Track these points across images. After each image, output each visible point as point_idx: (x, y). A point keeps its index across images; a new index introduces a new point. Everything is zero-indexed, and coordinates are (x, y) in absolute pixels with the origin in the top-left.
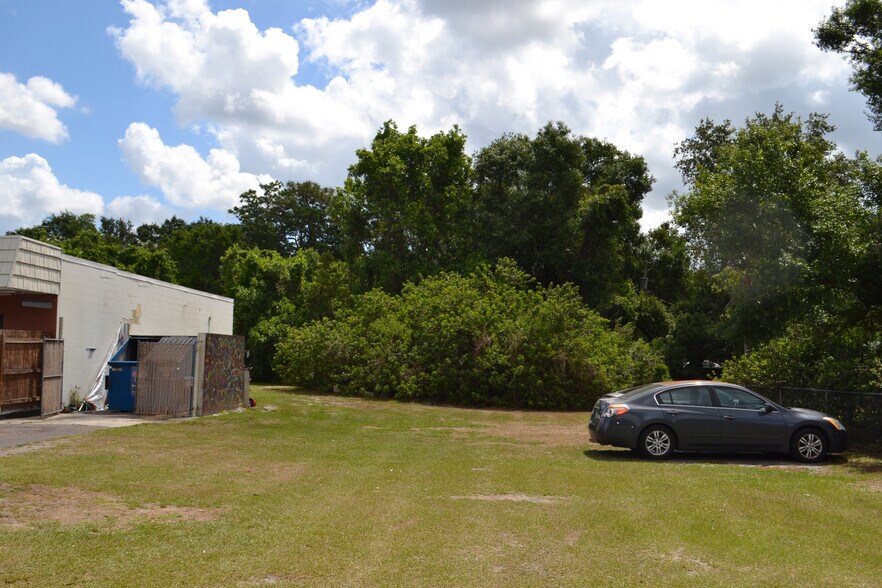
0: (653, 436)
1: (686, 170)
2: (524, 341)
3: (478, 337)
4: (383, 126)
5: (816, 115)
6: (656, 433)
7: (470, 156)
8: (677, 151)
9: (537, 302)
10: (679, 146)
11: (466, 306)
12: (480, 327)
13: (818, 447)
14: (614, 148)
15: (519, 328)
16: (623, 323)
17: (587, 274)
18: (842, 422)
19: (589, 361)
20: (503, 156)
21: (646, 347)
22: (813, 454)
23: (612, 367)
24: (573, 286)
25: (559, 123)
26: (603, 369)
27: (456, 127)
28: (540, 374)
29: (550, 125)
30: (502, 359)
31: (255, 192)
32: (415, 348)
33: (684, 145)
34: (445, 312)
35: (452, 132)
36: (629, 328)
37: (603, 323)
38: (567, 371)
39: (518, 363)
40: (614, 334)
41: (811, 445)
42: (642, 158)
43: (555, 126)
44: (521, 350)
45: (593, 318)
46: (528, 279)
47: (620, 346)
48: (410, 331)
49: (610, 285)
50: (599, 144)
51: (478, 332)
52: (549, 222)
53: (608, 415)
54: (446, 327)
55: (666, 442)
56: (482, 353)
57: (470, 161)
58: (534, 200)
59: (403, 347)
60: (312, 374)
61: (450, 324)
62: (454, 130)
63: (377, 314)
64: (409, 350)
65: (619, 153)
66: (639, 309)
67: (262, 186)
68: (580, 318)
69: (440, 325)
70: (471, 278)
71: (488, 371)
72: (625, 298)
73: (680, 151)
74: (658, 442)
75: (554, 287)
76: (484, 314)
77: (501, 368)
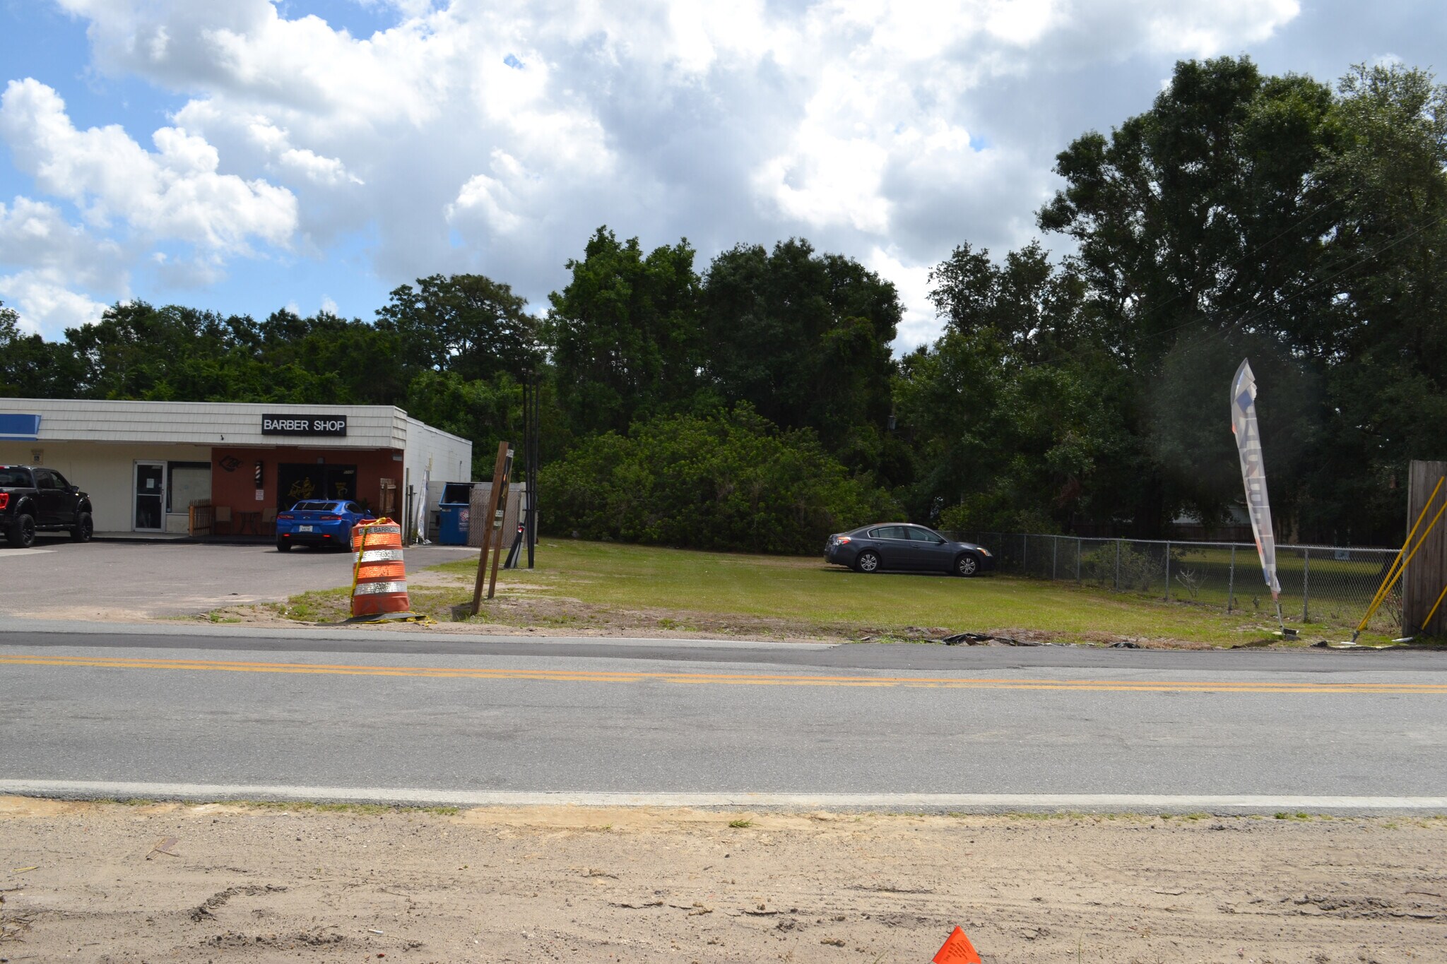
0: (865, 558)
1: (940, 303)
2: (766, 489)
3: (720, 485)
4: (595, 233)
5: (1070, 257)
6: (868, 556)
7: (699, 275)
8: (931, 275)
9: (776, 450)
10: (934, 270)
11: (708, 452)
12: (722, 474)
13: (972, 567)
14: (863, 269)
15: (759, 476)
16: (864, 470)
17: (828, 415)
18: (990, 551)
19: (826, 509)
20: (737, 277)
21: (887, 495)
22: (969, 571)
23: (849, 515)
24: (812, 431)
25: (803, 240)
26: (840, 517)
27: (684, 240)
28: (779, 521)
29: (792, 242)
30: (745, 506)
31: (410, 288)
32: (658, 494)
33: (939, 269)
34: (685, 458)
35: (679, 246)
36: (869, 476)
37: (841, 471)
38: (805, 519)
39: (758, 510)
40: (854, 482)
41: (968, 565)
42: (892, 284)
43: (798, 243)
44: (761, 498)
45: (831, 464)
46: (767, 423)
47: (859, 494)
48: (652, 477)
49: (851, 429)
50: (845, 264)
51: (720, 480)
52: (788, 356)
53: (837, 544)
54: (688, 473)
55: (874, 562)
56: (725, 500)
57: (699, 279)
58: (772, 332)
59: (645, 493)
60: (553, 518)
61: (691, 472)
62: (681, 243)
63: (614, 459)
64: (651, 496)
65: (868, 275)
66: (882, 455)
67: (419, 282)
68: (817, 466)
69: (680, 471)
70: (707, 420)
71: (730, 516)
72: (867, 443)
73: (935, 275)
74: (869, 562)
75: (793, 430)
76: (726, 461)
77: (742, 515)
